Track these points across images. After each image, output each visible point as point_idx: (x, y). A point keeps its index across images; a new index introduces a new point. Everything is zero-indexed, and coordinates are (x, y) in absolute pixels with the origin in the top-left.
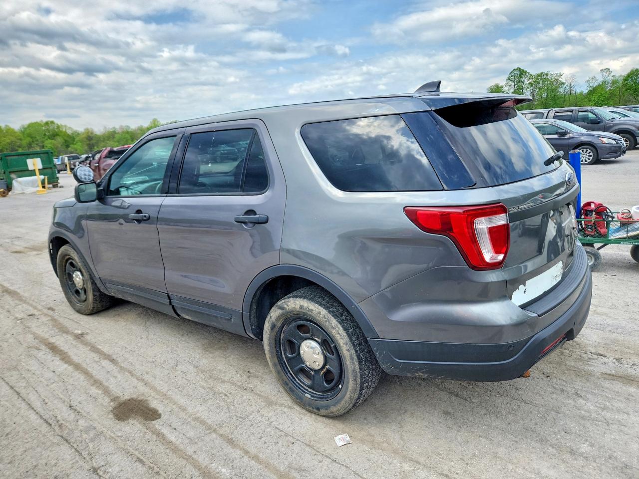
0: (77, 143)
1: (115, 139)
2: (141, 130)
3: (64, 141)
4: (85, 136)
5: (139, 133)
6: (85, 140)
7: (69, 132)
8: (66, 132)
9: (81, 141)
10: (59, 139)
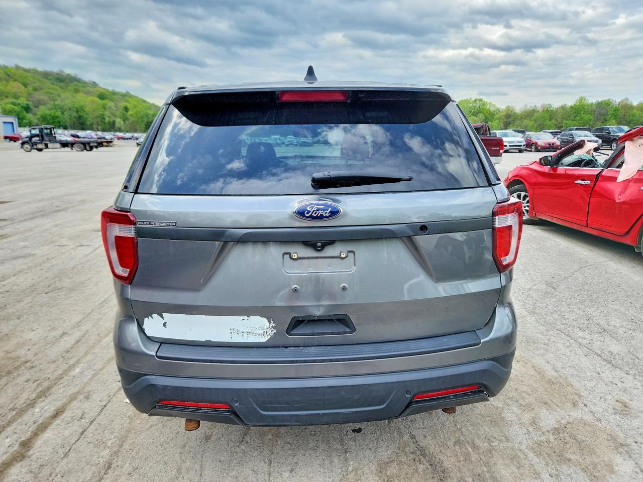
0: (495, 120)
1: (533, 118)
2: (564, 109)
3: (484, 118)
4: (504, 113)
5: (559, 113)
6: (504, 117)
7: (492, 109)
8: (489, 110)
9: (499, 119)
10: (481, 116)
